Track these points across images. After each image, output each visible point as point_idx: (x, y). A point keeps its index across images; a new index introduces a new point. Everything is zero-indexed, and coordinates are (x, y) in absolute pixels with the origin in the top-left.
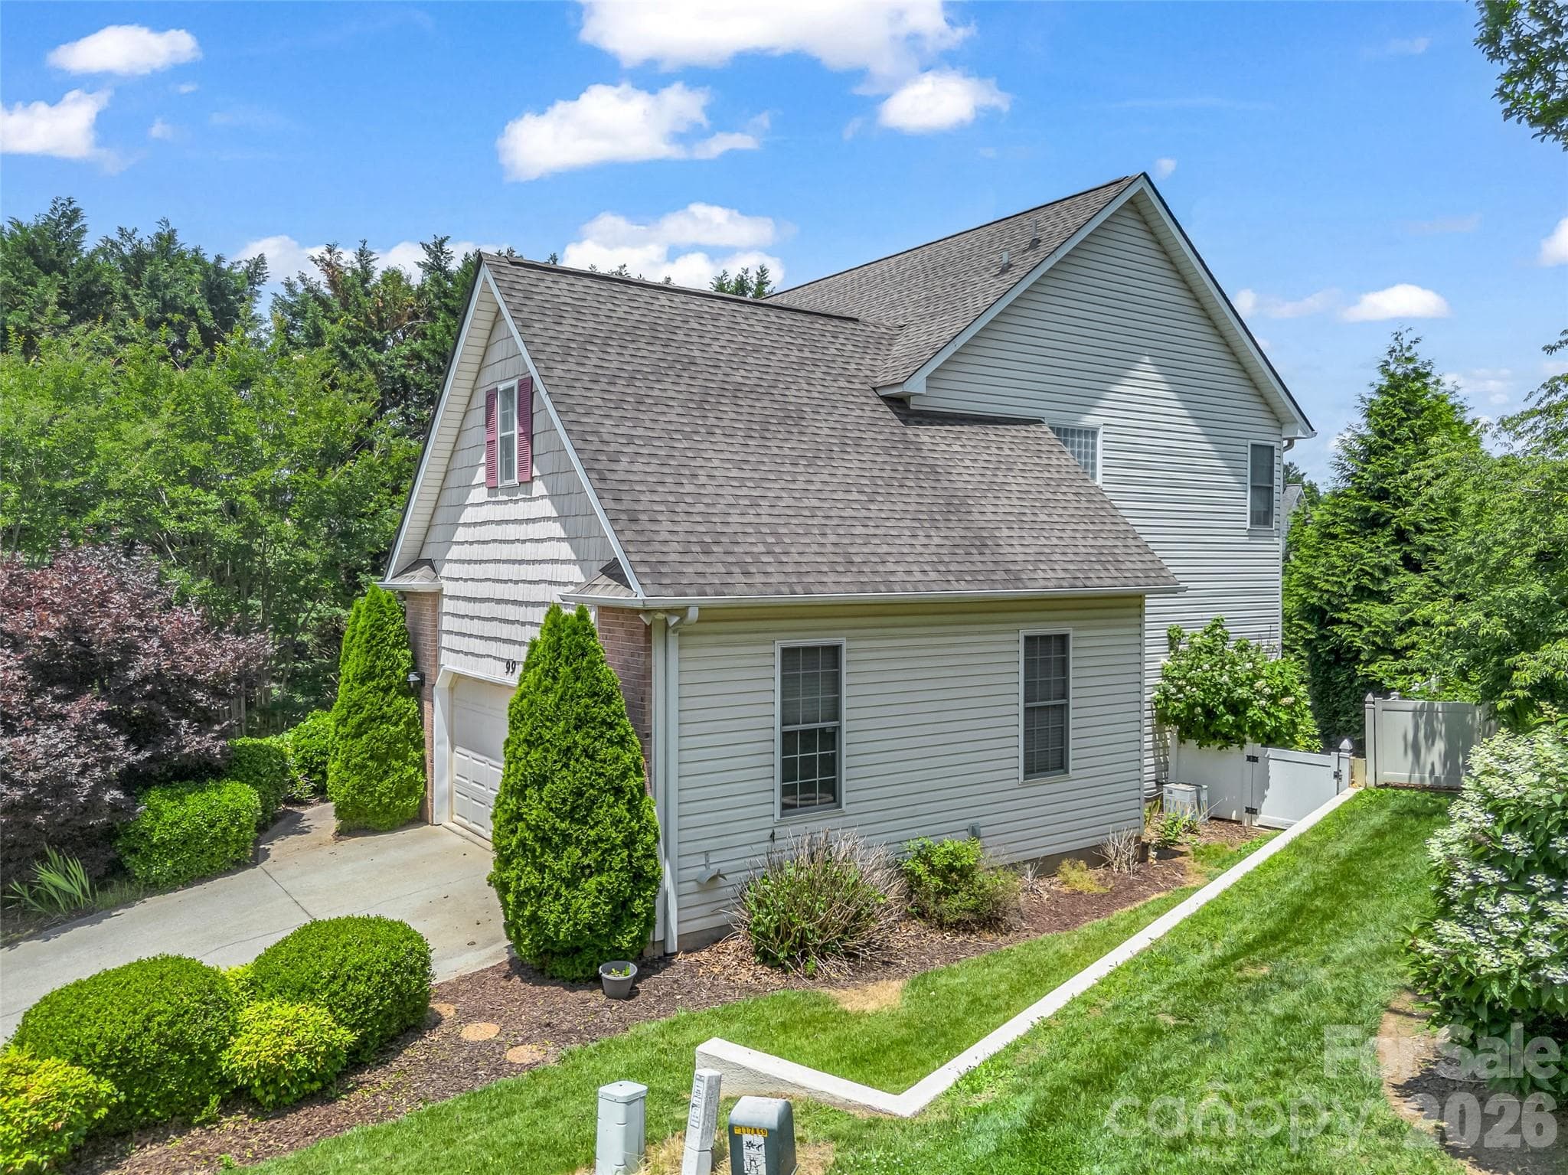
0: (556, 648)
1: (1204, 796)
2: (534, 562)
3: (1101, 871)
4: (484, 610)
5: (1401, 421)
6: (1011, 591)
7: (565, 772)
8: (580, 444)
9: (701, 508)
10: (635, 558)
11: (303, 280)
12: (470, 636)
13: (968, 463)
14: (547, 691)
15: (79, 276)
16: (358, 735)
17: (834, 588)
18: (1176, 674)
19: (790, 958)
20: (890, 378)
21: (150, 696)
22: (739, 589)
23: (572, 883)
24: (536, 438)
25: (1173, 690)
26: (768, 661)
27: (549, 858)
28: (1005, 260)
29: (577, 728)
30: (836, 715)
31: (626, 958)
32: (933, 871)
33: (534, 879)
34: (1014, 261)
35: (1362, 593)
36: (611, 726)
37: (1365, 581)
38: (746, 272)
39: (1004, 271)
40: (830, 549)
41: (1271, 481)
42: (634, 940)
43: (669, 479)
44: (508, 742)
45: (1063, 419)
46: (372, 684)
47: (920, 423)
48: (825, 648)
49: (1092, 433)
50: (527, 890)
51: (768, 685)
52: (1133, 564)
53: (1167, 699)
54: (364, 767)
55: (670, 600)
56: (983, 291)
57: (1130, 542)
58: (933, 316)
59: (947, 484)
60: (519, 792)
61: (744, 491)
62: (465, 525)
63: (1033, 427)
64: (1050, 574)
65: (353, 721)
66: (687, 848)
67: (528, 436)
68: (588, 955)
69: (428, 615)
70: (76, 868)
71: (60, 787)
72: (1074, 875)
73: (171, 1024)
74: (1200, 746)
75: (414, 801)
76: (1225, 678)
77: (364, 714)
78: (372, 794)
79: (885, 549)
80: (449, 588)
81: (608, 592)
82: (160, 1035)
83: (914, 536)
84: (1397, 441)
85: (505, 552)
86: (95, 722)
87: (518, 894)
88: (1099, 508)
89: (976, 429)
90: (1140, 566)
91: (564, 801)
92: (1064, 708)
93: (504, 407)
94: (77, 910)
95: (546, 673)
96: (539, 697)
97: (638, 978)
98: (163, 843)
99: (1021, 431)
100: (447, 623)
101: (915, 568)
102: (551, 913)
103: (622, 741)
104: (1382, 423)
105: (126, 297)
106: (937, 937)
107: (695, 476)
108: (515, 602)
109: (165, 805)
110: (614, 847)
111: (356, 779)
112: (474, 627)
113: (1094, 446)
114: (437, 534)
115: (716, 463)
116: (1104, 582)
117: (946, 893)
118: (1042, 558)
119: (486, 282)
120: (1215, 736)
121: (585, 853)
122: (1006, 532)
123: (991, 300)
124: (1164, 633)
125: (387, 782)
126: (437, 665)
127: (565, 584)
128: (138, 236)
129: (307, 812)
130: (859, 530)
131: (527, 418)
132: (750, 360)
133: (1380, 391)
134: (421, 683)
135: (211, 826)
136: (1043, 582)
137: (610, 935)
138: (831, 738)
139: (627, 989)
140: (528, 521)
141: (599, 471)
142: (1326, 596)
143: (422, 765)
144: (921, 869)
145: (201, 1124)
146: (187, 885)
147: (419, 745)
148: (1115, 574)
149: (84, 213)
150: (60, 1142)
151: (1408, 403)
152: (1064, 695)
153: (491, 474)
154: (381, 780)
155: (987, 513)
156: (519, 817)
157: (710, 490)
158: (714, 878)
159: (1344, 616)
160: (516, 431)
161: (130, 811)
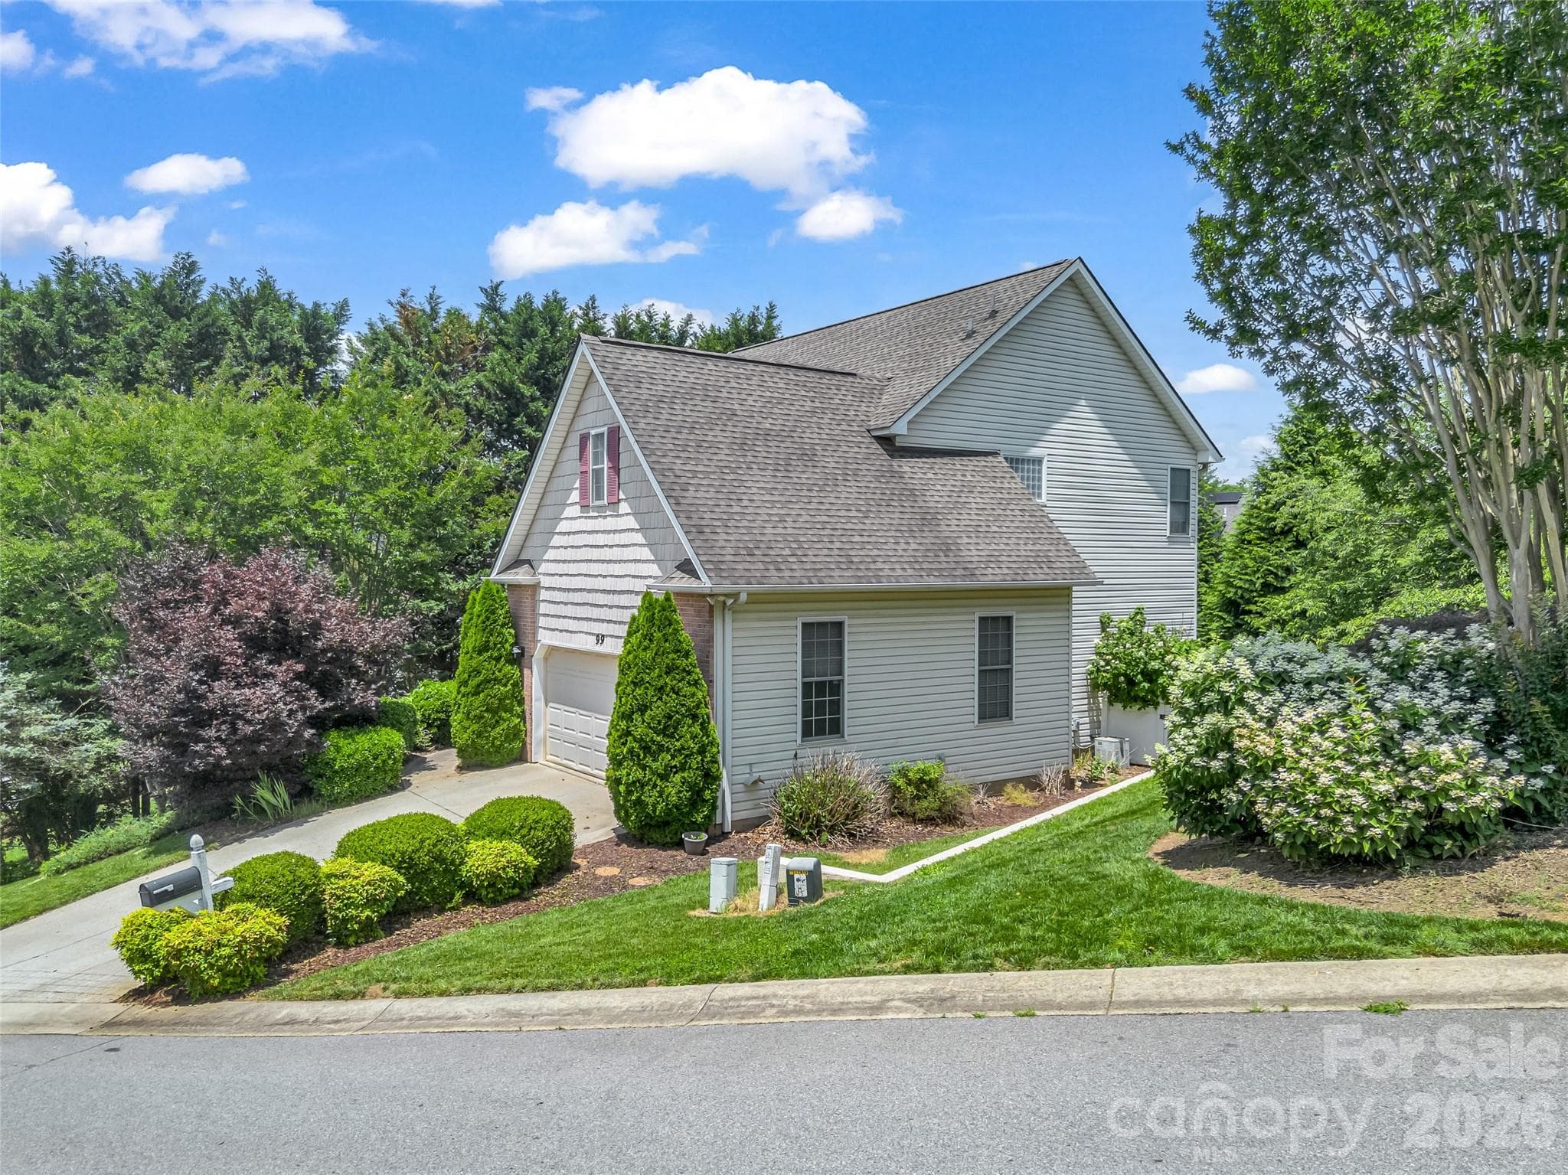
0: (651, 620)
1: (1126, 747)
2: (620, 561)
3: (1036, 794)
4: (578, 597)
5: (1302, 447)
6: (968, 583)
7: (659, 703)
8: (661, 478)
9: (745, 523)
10: (703, 558)
11: (382, 320)
12: (565, 617)
13: (939, 487)
14: (646, 649)
15: (200, 320)
16: (477, 693)
17: (839, 580)
18: (1104, 650)
19: (811, 834)
20: (880, 423)
21: (329, 662)
22: (774, 580)
23: (664, 777)
24: (622, 472)
25: (1102, 663)
26: (793, 632)
27: (649, 760)
28: (970, 328)
29: (667, 673)
30: (841, 672)
31: (700, 830)
32: (909, 783)
33: (639, 774)
34: (978, 327)
35: (1268, 589)
36: (689, 673)
37: (1270, 579)
38: (758, 308)
39: (969, 336)
40: (837, 552)
41: (1188, 497)
42: (705, 817)
43: (722, 503)
44: (619, 684)
45: (1014, 451)
46: (486, 655)
47: (902, 457)
48: (833, 624)
49: (1039, 461)
50: (634, 782)
51: (792, 649)
52: (1063, 563)
53: (1098, 670)
54: (482, 717)
55: (727, 587)
56: (952, 352)
57: (1061, 547)
58: (914, 370)
59: (922, 504)
60: (628, 717)
61: (775, 511)
62: (560, 533)
63: (990, 458)
64: (998, 571)
65: (473, 683)
66: (737, 760)
67: (616, 469)
68: (675, 826)
69: (528, 602)
70: (280, 788)
71: (275, 725)
72: (1015, 794)
73: (435, 846)
74: (1125, 707)
75: (518, 744)
76: (1142, 653)
77: (481, 678)
78: (487, 738)
79: (876, 552)
80: (546, 582)
81: (683, 583)
82: (429, 851)
83: (897, 543)
84: (1298, 463)
85: (595, 554)
86: (293, 680)
87: (628, 785)
88: (1040, 522)
89: (945, 460)
90: (1068, 565)
91: (659, 722)
92: (1009, 671)
93: (595, 446)
94: (280, 818)
95: (645, 637)
96: (642, 654)
97: (708, 843)
98: (342, 769)
99: (981, 461)
100: (543, 608)
101: (897, 566)
102: (650, 797)
103: (696, 683)
104: (1287, 449)
105: (240, 338)
106: (912, 828)
107: (740, 500)
108: (604, 591)
109: (342, 742)
110: (692, 754)
111: (475, 727)
112: (570, 610)
113: (1040, 471)
114: (535, 540)
115: (754, 490)
116: (1039, 577)
117: (919, 798)
118: (992, 558)
119: (583, 355)
120: (1136, 699)
121: (673, 757)
122: (966, 540)
123: (958, 361)
124: (1097, 619)
125: (497, 729)
126: (535, 641)
127: (645, 577)
128: (246, 285)
129: (428, 756)
130: (857, 539)
131: (614, 456)
132: (776, 411)
133: (1287, 422)
134: (522, 654)
135: (375, 758)
136: (992, 577)
137: (690, 813)
138: (836, 688)
139: (700, 849)
140: (615, 532)
141: (675, 498)
142: (1240, 592)
143: (523, 717)
144: (901, 782)
145: (452, 909)
146: (358, 802)
147: (521, 702)
148: (1047, 571)
149: (200, 265)
150: (382, 906)
151: (1308, 431)
152: (1009, 661)
153: (584, 495)
154: (494, 728)
155: (951, 525)
156: (628, 733)
157: (751, 510)
158: (755, 782)
159: (1253, 608)
160: (606, 465)
161: (319, 745)
